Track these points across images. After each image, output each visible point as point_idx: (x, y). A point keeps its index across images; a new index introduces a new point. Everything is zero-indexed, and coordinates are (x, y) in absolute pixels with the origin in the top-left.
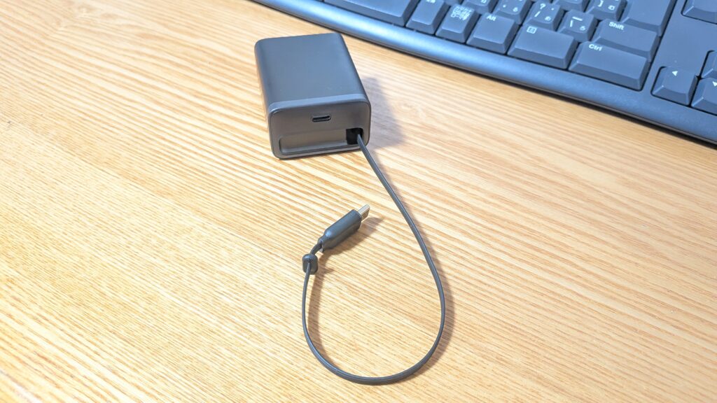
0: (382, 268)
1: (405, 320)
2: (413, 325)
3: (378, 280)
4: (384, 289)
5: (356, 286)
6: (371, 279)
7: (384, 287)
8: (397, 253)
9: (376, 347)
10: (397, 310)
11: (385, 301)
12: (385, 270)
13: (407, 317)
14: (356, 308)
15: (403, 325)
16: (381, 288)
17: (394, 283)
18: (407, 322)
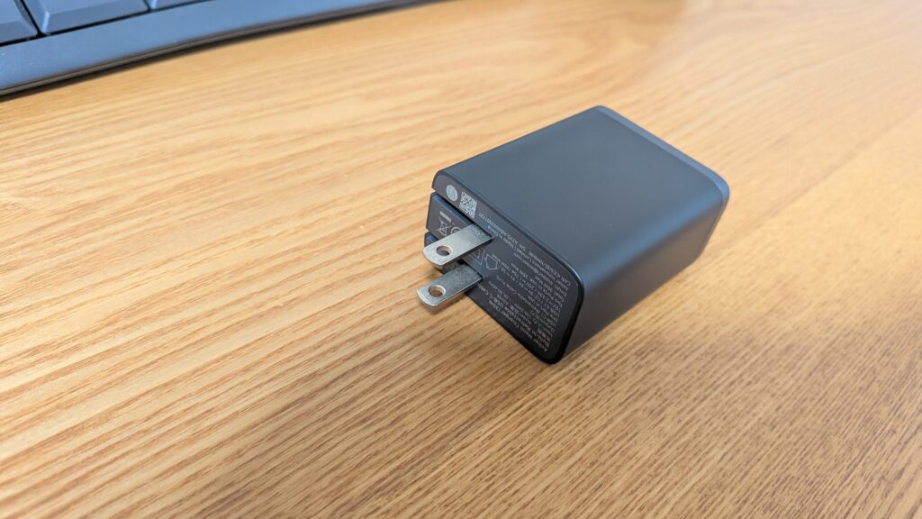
0: (363, 421)
1: (483, 430)
2: (495, 421)
3: (385, 437)
4: (410, 436)
5: (383, 479)
6: (380, 446)
7: (405, 434)
8: (343, 384)
9: (520, 495)
10: (459, 433)
11: (435, 443)
12: (371, 417)
13: (478, 423)
14: (430, 497)
15: (491, 437)
16: (406, 439)
17: (405, 415)
18: (486, 429)
